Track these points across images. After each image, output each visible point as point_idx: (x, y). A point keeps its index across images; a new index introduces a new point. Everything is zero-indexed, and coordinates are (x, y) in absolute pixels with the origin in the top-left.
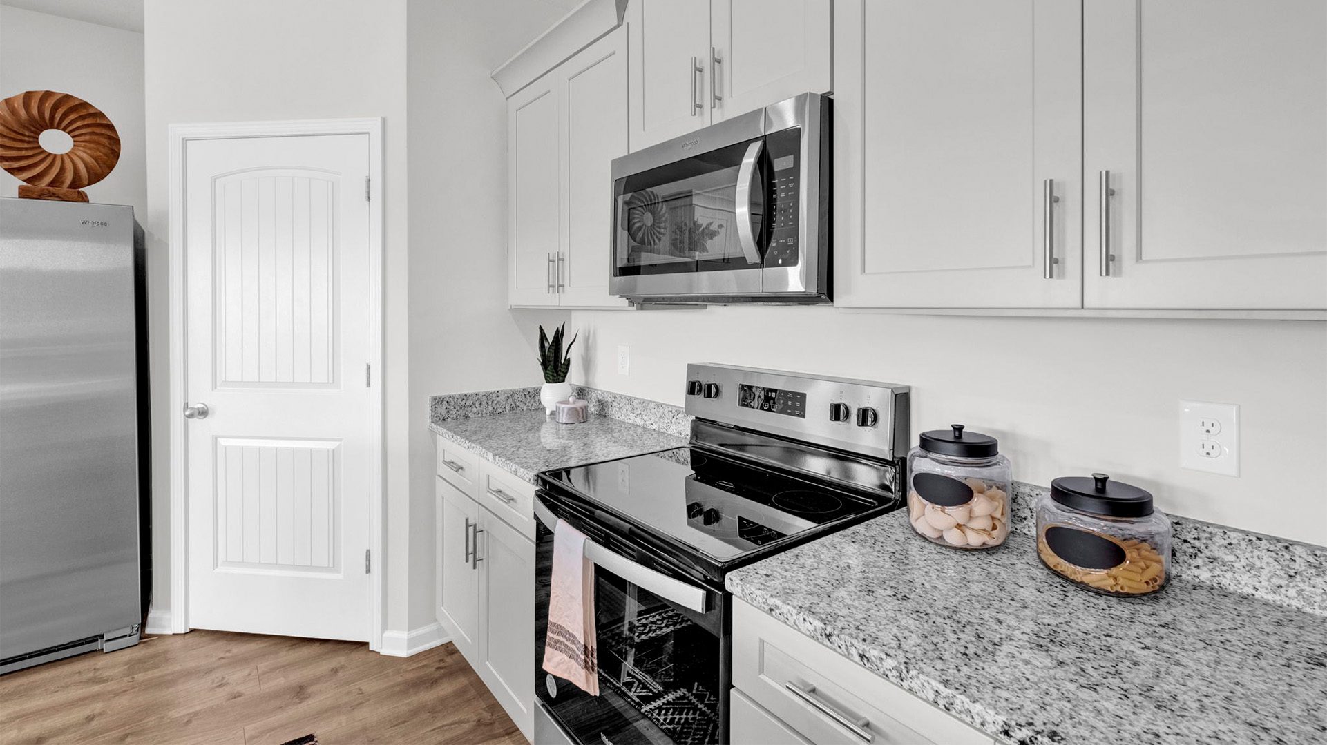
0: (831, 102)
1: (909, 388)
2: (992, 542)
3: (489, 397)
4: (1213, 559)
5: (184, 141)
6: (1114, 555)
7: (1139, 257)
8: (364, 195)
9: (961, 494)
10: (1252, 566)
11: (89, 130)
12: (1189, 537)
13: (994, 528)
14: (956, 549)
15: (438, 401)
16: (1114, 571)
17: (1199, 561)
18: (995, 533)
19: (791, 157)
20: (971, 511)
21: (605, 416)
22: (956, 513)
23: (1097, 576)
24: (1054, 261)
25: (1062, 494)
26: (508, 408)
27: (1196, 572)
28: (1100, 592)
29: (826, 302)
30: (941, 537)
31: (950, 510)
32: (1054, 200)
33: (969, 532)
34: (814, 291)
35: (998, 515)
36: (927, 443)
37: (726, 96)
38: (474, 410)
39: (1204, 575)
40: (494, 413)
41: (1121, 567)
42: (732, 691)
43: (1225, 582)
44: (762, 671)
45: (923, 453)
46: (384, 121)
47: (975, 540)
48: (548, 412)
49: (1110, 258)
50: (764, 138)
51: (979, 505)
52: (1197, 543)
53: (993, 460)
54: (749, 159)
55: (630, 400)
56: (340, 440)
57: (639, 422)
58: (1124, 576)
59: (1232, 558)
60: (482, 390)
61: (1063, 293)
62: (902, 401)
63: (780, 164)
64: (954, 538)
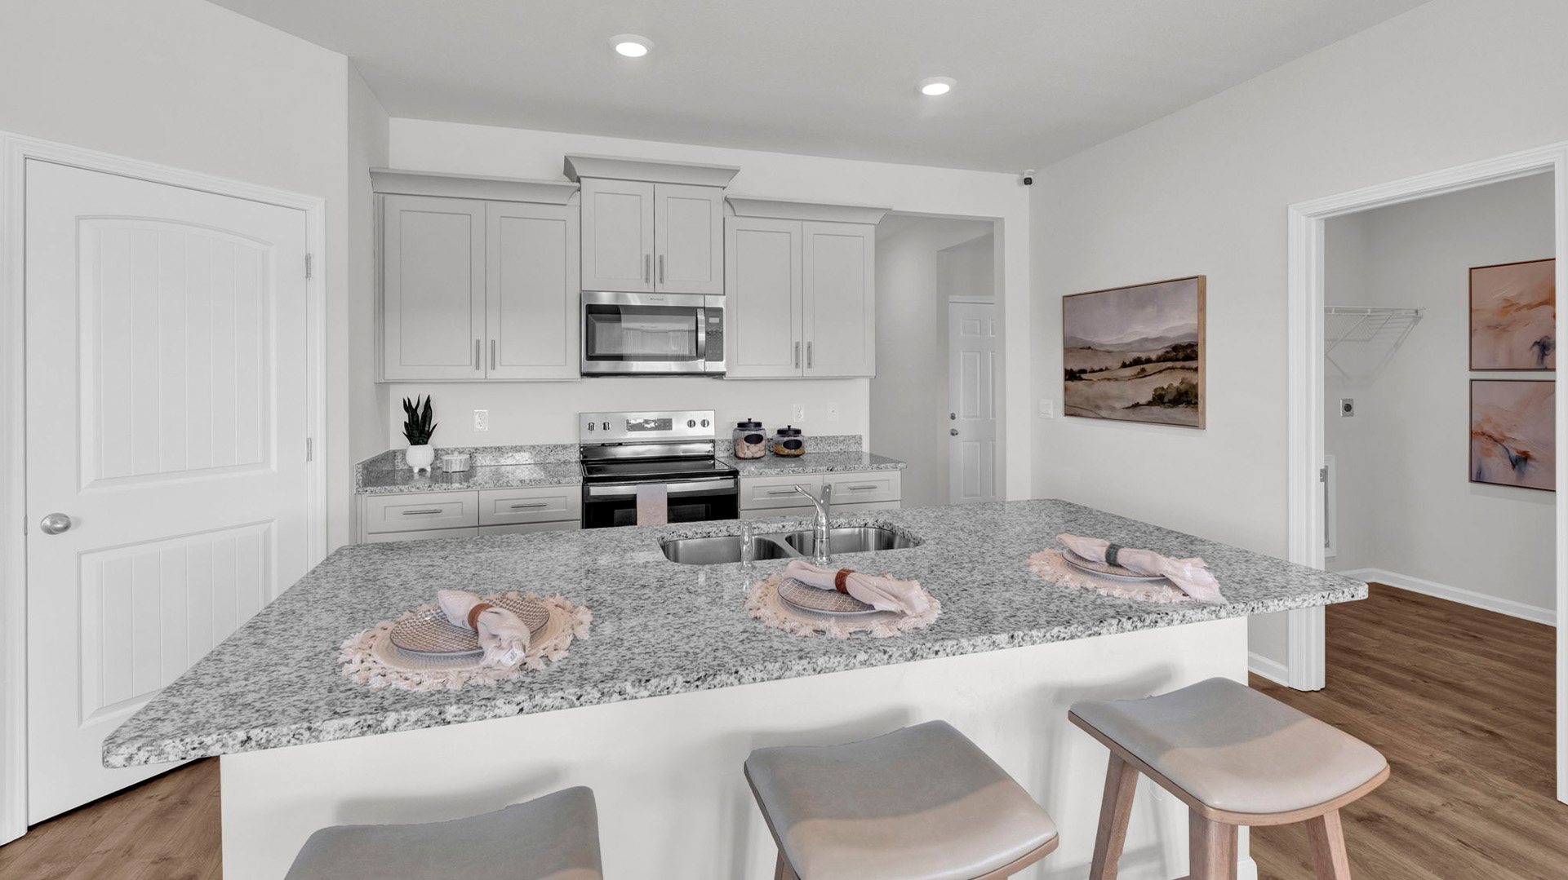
5: (25, 159)
6: (798, 444)
15: (363, 468)
19: (718, 319)
24: (796, 363)
25: (782, 432)
32: (796, 347)
37: (665, 279)
45: (744, 429)
46: (326, 202)
48: (416, 470)
49: (809, 364)
50: (705, 308)
53: (761, 427)
54: (701, 315)
56: (271, 521)
61: (798, 373)
63: (712, 320)
64: (758, 455)
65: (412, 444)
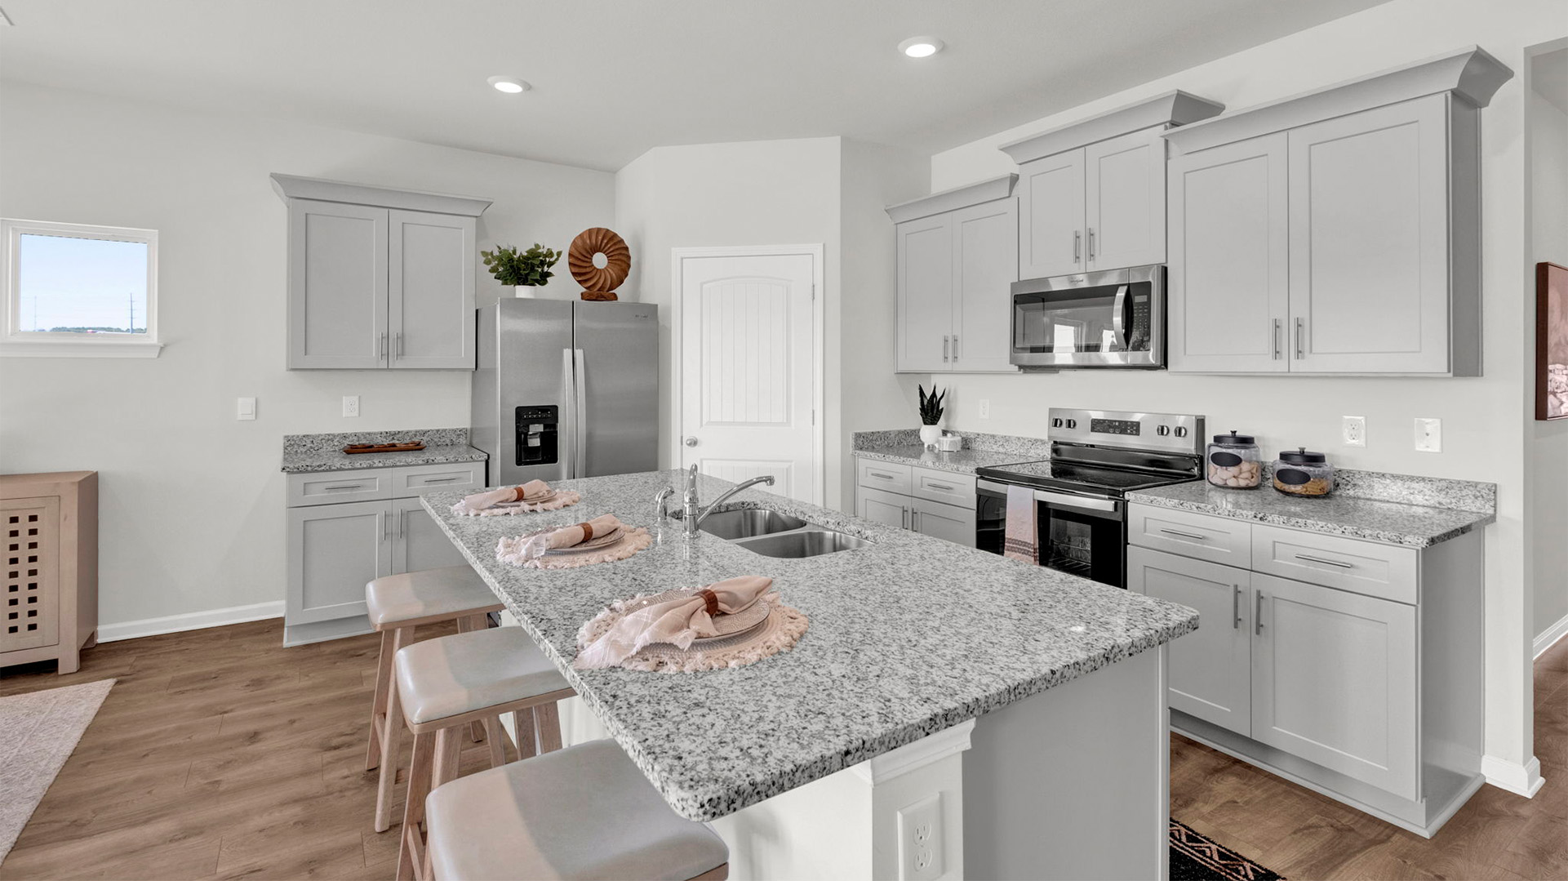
0: (1166, 269)
1: (1204, 416)
2: (1251, 485)
3: (886, 435)
4: (1355, 485)
5: (682, 259)
6: (1305, 478)
7: (1311, 352)
8: (811, 297)
9: (1236, 461)
10: (1370, 485)
11: (618, 252)
12: (1345, 476)
13: (1252, 477)
14: (1233, 488)
15: (858, 436)
16: (1306, 485)
17: (1349, 487)
18: (1253, 480)
19: (1146, 296)
20: (1241, 469)
21: (969, 449)
22: (1233, 470)
23: (1298, 489)
24: (1277, 352)
25: (1284, 457)
26: (896, 443)
27: (1348, 492)
28: (1301, 496)
29: (1163, 369)
30: (1226, 484)
31: (1230, 469)
32: (1277, 327)
33: (1240, 480)
34: (1159, 364)
35: (1254, 471)
36: (1218, 440)
37: (1097, 254)
38: (877, 443)
39: (1351, 493)
40: (887, 446)
41: (1309, 483)
42: (1128, 546)
43: (1360, 494)
44: (1145, 531)
45: (1216, 444)
46: (824, 245)
47: (1243, 483)
48: (926, 446)
49: (1299, 352)
50: (1129, 285)
51: (1245, 466)
52: (1348, 479)
53: (1253, 445)
54: (1121, 294)
55: (993, 436)
56: (791, 461)
57: (1001, 450)
58: (1311, 487)
59: (1362, 483)
60: (882, 429)
61: (1280, 366)
62: (1201, 423)
63: (1138, 299)
64: (1232, 483)
65: (925, 423)
